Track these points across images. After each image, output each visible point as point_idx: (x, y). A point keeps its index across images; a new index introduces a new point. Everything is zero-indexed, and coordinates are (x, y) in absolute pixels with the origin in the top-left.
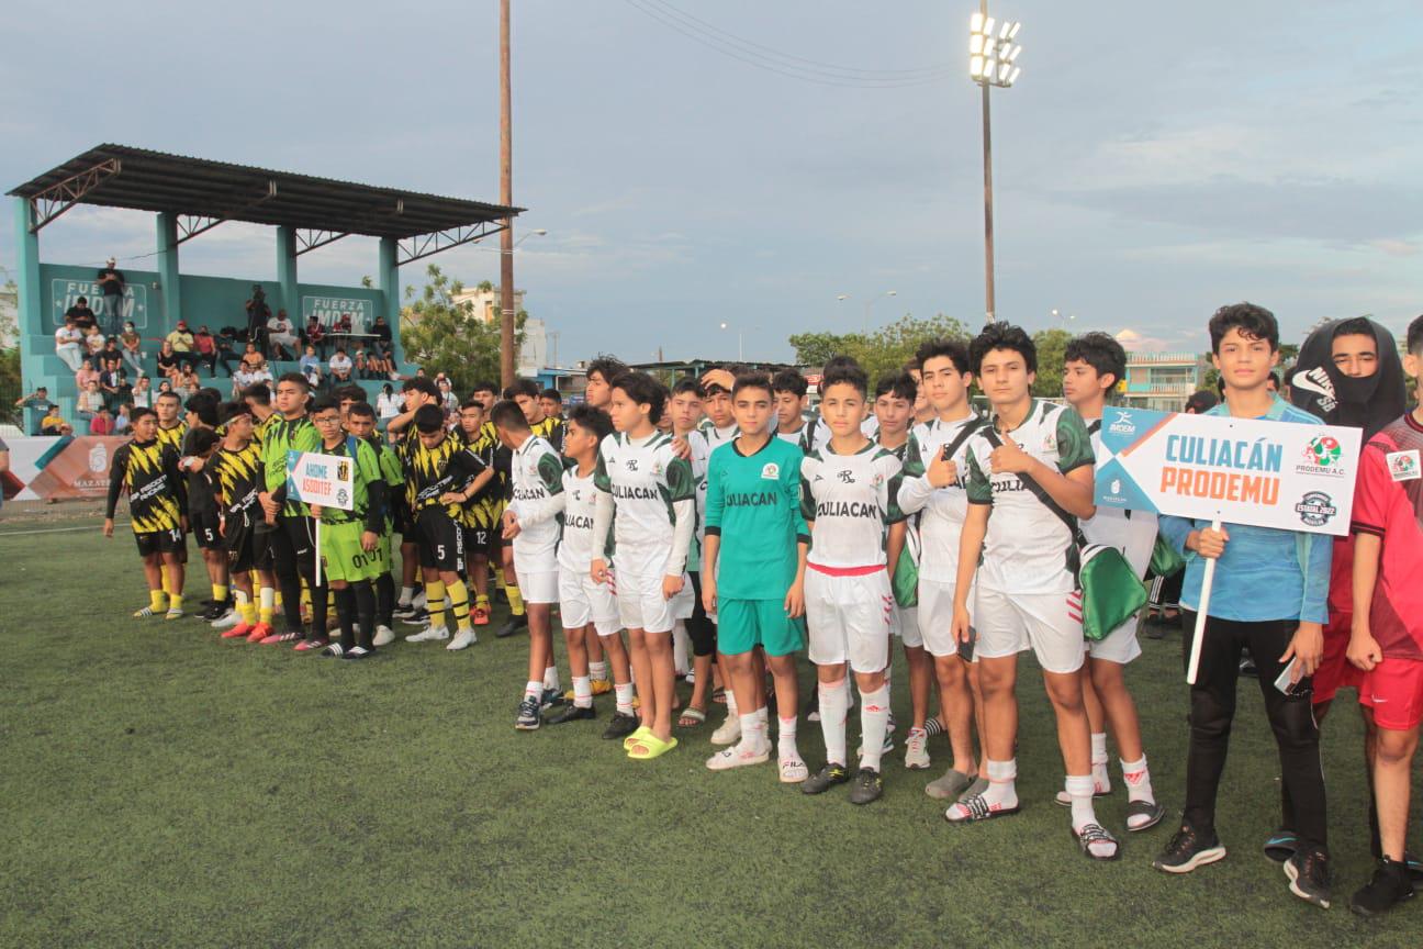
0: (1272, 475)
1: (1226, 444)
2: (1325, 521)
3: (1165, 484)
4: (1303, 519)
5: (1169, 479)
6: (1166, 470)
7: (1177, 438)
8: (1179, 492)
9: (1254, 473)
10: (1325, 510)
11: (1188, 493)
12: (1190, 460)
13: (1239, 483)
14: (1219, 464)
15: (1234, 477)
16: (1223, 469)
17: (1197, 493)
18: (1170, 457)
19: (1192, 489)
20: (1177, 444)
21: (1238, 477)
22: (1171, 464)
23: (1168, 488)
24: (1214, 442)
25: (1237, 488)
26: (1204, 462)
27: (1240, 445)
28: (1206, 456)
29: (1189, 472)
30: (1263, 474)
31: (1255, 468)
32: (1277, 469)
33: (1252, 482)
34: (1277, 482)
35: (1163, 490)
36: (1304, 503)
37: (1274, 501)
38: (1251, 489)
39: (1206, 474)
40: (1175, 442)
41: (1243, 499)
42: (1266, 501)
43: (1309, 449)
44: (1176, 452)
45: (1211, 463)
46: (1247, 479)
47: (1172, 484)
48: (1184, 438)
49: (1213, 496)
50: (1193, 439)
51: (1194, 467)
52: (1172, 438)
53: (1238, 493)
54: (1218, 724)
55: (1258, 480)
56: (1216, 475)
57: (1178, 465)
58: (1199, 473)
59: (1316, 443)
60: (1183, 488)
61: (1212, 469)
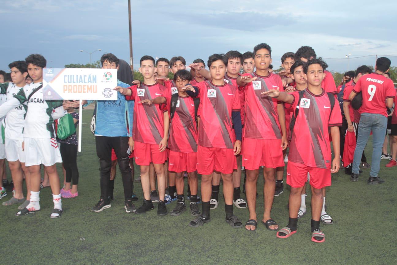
0: (94, 84)
1: (81, 77)
2: (111, 96)
3: (64, 90)
4: (104, 96)
5: (65, 89)
6: (64, 86)
7: (66, 76)
8: (69, 92)
9: (90, 84)
10: (110, 93)
11: (71, 92)
12: (71, 82)
13: (86, 88)
14: (79, 83)
15: (84, 86)
16: (81, 84)
17: (74, 92)
18: (65, 82)
19: (72, 91)
20: (66, 78)
21: (85, 86)
22: (65, 84)
23: (66, 92)
24: (77, 76)
25: (85, 89)
26: (75, 82)
27: (85, 76)
28: (75, 80)
29: (71, 86)
30: (92, 84)
31: (90, 83)
32: (96, 82)
33: (89, 87)
34: (96, 86)
35: (64, 92)
36: (105, 91)
37: (96, 92)
38: (89, 89)
39: (76, 86)
40: (66, 77)
41: (88, 92)
42: (94, 92)
43: (104, 76)
44: (66, 80)
45: (77, 83)
46: (88, 86)
47: (66, 90)
48: (68, 76)
49: (79, 92)
50: (71, 76)
51: (72, 84)
52: (65, 76)
53: (86, 90)
54: (108, 169)
55: (91, 86)
56: (79, 86)
57: (68, 84)
58: (74, 86)
59: (105, 74)
60: (70, 91)
61: (78, 84)
